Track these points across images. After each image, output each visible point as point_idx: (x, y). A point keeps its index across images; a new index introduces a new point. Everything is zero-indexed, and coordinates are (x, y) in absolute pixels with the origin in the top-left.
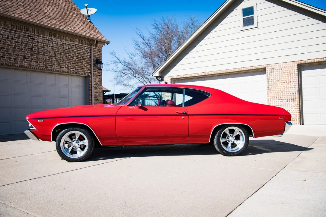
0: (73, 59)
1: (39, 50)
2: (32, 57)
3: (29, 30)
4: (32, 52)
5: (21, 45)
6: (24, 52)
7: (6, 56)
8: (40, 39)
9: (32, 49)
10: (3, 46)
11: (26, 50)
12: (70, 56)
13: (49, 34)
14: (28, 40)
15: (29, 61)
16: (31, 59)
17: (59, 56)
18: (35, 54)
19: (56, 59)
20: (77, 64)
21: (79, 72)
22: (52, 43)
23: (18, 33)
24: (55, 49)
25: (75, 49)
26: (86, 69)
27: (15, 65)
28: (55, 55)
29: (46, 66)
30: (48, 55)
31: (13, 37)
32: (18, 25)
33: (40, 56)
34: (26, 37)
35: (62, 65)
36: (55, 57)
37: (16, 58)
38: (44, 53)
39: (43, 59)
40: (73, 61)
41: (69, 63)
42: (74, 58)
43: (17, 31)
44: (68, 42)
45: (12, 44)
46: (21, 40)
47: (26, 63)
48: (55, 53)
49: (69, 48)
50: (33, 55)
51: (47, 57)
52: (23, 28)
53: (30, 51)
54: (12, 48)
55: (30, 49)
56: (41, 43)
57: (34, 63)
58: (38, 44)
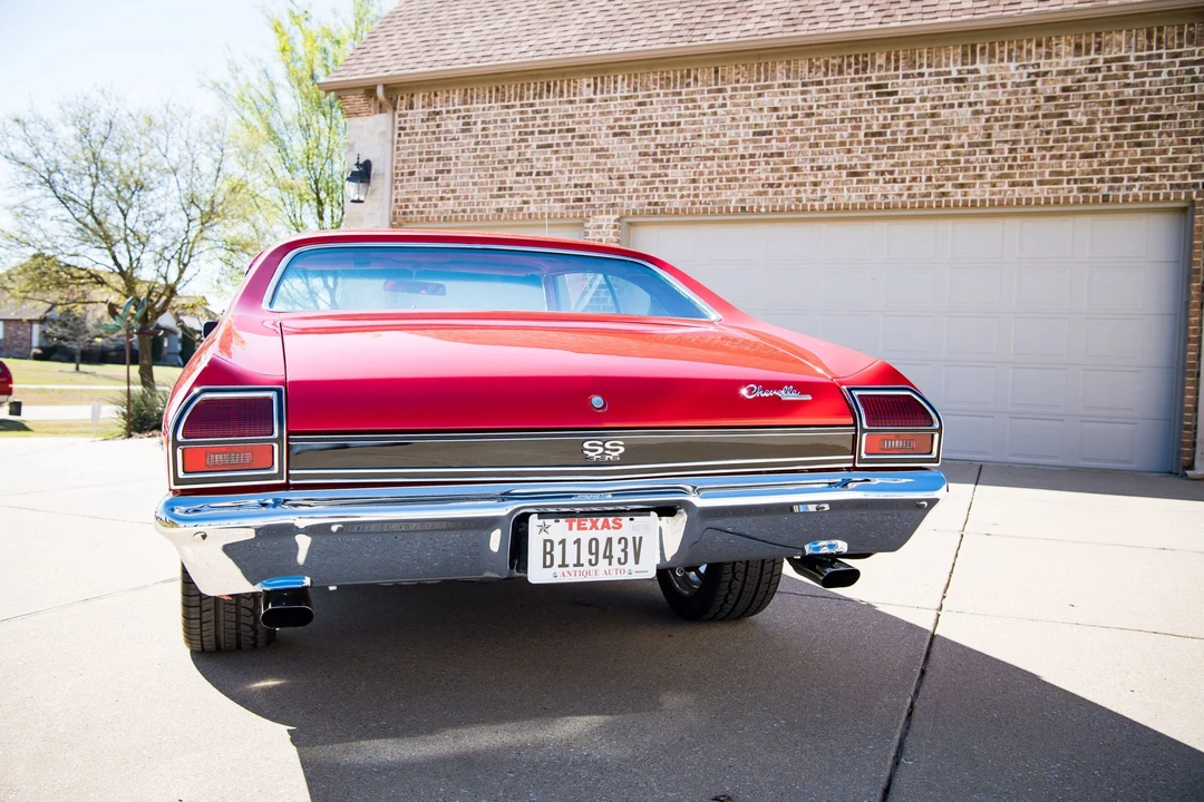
0: (1090, 135)
1: (911, 132)
2: (879, 165)
3: (873, 63)
4: (881, 146)
5: (840, 129)
6: (849, 151)
7: (787, 180)
8: (920, 84)
9: (880, 134)
10: (778, 147)
11: (859, 143)
12: (1069, 123)
13: (964, 55)
14: (869, 103)
15: (869, 181)
16: (877, 173)
17: (1009, 134)
18: (894, 149)
19: (990, 152)
20: (1114, 154)
21: (1123, 192)
22: (976, 88)
23: (829, 87)
24: (987, 109)
25: (1102, 87)
26: (1175, 169)
27: (812, 206)
28: (989, 136)
29: (941, 190)
30: (952, 142)
31: (811, 107)
32: (834, 58)
33: (911, 155)
34: (860, 96)
35: (1021, 175)
36: (984, 144)
37: (819, 179)
38: (932, 139)
39: (929, 163)
40: (1086, 144)
41: (1061, 157)
42: (1092, 130)
43: (828, 83)
44: (1062, 61)
45: (809, 134)
46: (839, 110)
47: (856, 190)
48: (985, 128)
49: (1064, 89)
50: (884, 156)
51: (949, 152)
52: (849, 66)
53: (873, 145)
54: (806, 148)
55: (874, 135)
56: (923, 100)
57: (888, 186)
58: (907, 109)
